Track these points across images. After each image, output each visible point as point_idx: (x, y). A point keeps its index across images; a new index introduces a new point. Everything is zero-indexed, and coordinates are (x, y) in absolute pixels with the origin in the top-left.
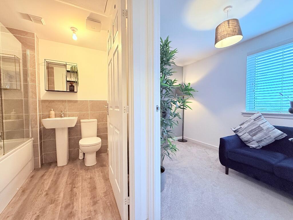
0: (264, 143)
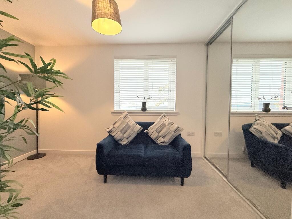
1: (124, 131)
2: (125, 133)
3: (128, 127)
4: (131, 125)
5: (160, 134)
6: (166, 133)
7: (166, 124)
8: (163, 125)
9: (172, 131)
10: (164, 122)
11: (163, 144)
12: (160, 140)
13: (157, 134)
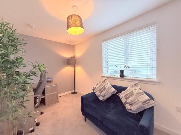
0: (106, 97)
1: (101, 91)
2: (101, 92)
3: (104, 88)
4: (107, 88)
5: (128, 101)
6: (133, 101)
7: (135, 93)
8: (132, 94)
9: (140, 102)
10: (133, 91)
11: (130, 111)
12: (128, 107)
13: (125, 100)
